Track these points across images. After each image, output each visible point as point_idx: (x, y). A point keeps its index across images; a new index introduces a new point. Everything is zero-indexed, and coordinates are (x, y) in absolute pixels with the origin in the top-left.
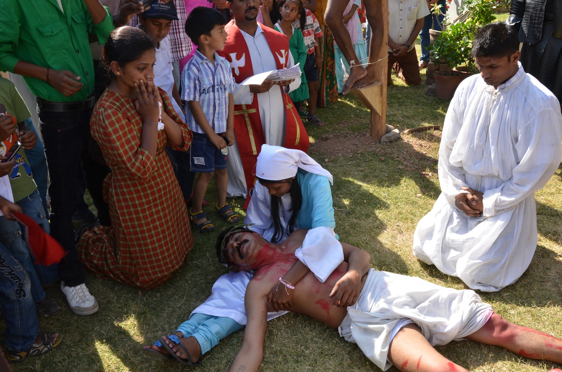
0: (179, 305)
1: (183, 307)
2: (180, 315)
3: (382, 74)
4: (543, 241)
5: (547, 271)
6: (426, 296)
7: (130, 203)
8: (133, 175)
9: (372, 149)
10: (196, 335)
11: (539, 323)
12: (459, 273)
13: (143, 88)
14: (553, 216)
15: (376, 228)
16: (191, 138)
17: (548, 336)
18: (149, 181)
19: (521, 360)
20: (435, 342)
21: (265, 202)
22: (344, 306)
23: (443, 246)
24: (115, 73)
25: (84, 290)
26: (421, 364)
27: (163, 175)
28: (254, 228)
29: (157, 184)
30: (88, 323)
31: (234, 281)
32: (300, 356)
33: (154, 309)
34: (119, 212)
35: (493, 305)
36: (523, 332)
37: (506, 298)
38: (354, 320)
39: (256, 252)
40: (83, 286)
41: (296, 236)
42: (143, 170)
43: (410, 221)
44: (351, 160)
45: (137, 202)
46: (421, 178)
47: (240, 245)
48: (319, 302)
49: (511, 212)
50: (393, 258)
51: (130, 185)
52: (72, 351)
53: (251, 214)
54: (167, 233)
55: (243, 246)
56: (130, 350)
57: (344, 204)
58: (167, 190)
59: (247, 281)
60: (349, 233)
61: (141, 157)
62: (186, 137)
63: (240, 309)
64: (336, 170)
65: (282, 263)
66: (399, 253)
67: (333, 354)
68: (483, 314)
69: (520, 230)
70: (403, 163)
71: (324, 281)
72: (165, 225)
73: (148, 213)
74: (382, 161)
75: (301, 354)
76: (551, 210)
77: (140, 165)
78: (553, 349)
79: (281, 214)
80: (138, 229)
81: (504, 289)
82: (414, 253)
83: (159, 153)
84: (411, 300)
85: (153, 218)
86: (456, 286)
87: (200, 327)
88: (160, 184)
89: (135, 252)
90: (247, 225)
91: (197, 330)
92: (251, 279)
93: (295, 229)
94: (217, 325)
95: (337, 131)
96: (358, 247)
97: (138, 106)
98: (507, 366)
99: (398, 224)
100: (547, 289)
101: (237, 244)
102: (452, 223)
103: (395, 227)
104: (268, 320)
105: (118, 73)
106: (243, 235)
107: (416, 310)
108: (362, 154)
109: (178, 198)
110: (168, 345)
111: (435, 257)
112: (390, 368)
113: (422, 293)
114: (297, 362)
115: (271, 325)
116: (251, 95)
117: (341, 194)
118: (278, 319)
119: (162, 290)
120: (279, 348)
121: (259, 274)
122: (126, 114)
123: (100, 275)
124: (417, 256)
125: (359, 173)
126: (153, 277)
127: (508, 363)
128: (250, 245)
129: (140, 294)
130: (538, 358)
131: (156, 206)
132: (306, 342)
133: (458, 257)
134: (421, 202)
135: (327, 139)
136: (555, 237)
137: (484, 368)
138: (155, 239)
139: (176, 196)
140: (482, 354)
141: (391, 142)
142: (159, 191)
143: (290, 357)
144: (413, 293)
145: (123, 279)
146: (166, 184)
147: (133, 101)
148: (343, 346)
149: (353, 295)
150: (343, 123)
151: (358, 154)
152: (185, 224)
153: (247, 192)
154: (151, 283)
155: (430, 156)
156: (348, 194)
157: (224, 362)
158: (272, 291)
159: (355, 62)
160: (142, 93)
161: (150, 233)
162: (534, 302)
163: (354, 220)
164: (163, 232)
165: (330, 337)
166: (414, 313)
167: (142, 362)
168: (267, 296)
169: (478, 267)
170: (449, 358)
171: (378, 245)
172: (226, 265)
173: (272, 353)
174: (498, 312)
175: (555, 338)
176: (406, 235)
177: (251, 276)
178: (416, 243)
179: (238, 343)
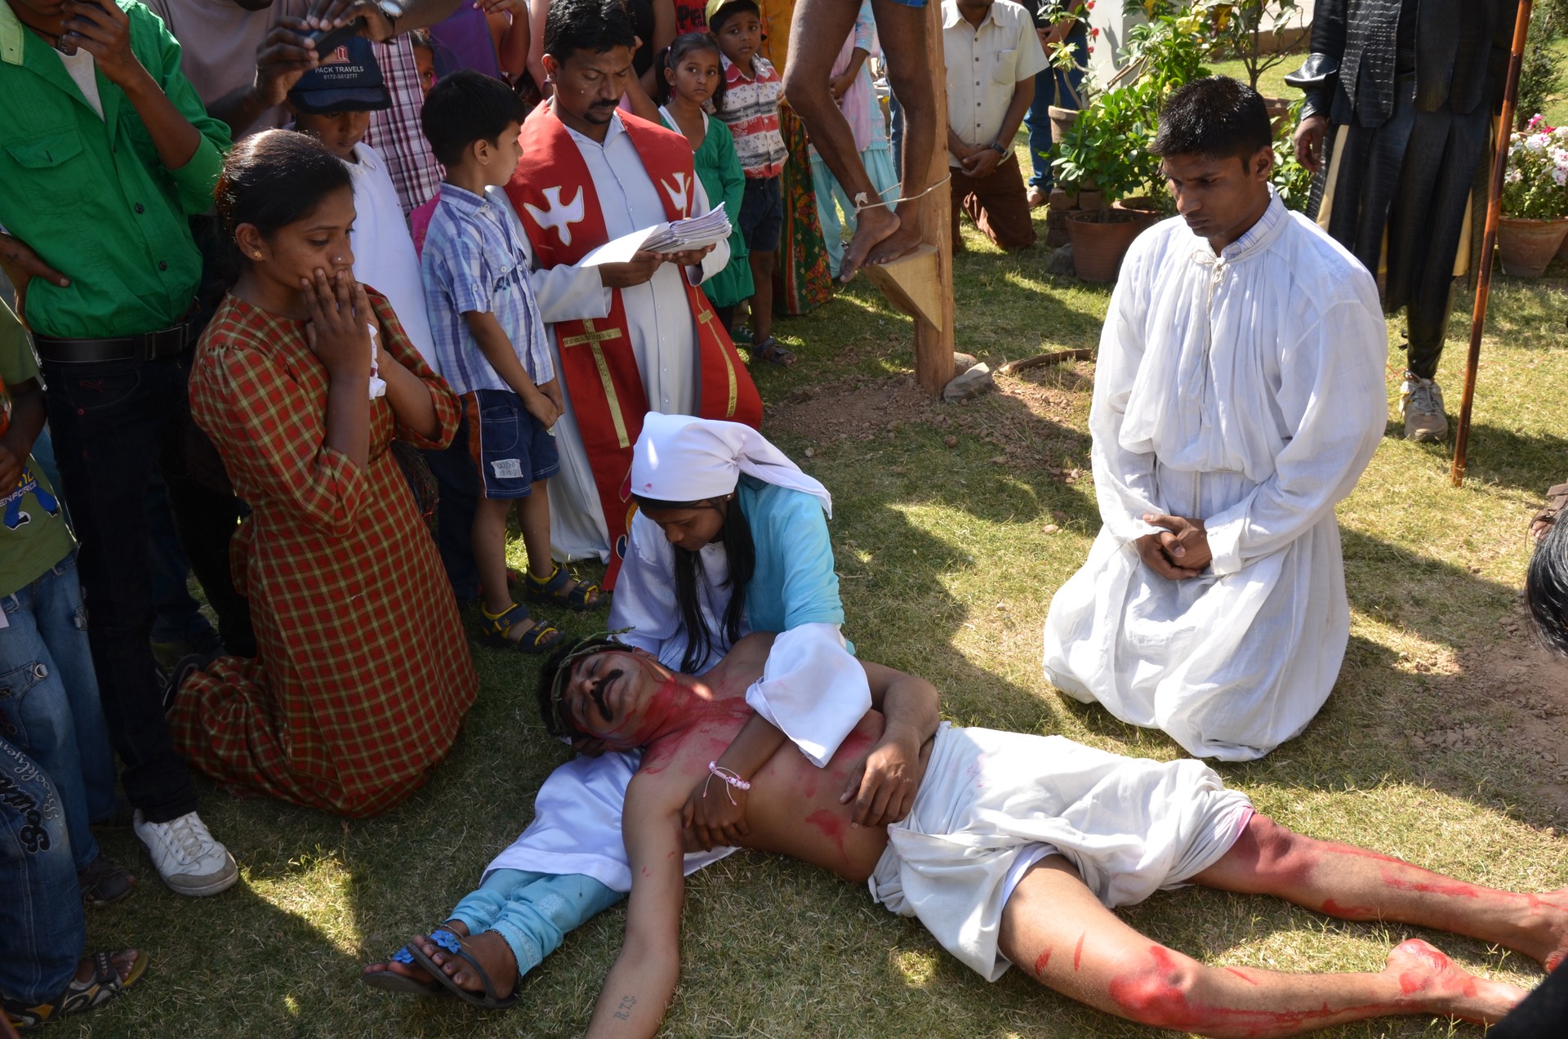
0: (450, 851)
1: (463, 856)
2: (455, 876)
3: (936, 225)
4: (1362, 623)
5: (1378, 700)
6: (1084, 783)
7: (306, 593)
8: (312, 519)
9: (924, 417)
10: (501, 927)
11: (1365, 830)
12: (1161, 718)
13: (327, 290)
14: (1382, 561)
15: (947, 618)
16: (457, 412)
17: (1390, 859)
18: (354, 533)
19: (1328, 924)
20: (1115, 897)
21: (658, 570)
22: (878, 824)
23: (1120, 653)
24: (250, 255)
25: (196, 830)
26: (1083, 956)
27: (388, 515)
28: (635, 640)
29: (374, 540)
30: (212, 915)
31: (591, 780)
32: (776, 961)
33: (387, 867)
34: (277, 617)
35: (1252, 793)
36: (1330, 856)
37: (1281, 774)
38: (906, 857)
39: (644, 700)
40: (193, 818)
41: (746, 651)
42: (336, 505)
43: (1030, 596)
44: (872, 450)
45: (324, 589)
46: (1051, 484)
47: (601, 685)
48: (815, 818)
49: (1281, 558)
50: (996, 691)
51: (304, 545)
52: (175, 992)
53: (625, 604)
54: (407, 665)
55: (610, 688)
56: (330, 977)
57: (861, 563)
58: (402, 552)
59: (625, 777)
60: (880, 637)
61: (328, 472)
62: (443, 412)
63: (611, 851)
64: (835, 475)
65: (715, 725)
66: (1009, 679)
67: (860, 949)
68: (1229, 818)
69: (1306, 601)
70: (1003, 449)
71: (825, 763)
72: (401, 645)
73: (354, 616)
74: (952, 447)
75: (778, 954)
76: (1376, 546)
77: (327, 494)
78: (1403, 893)
79: (702, 596)
80: (331, 661)
81: (1275, 751)
82: (1047, 677)
83: (375, 459)
84: (1048, 795)
85: (369, 628)
86: (1158, 752)
87: (512, 904)
88: (382, 538)
89: (327, 720)
90: (614, 632)
91: (503, 912)
92: (635, 771)
93: (744, 634)
94: (555, 896)
95: (831, 377)
96: (905, 669)
97: (313, 337)
98: (1294, 944)
99: (1001, 605)
100: (1379, 744)
101: (594, 683)
102: (1137, 595)
103: (995, 613)
104: (686, 874)
105: (258, 254)
106: (606, 660)
107: (1062, 821)
108: (899, 431)
109: (432, 571)
110: (430, 958)
111: (1099, 682)
112: (1006, 973)
113: (1075, 775)
114: (769, 976)
115: (696, 885)
116: (605, 294)
117: (852, 536)
118: (713, 868)
119: (402, 815)
120: (720, 945)
121: (655, 758)
122: (284, 359)
123: (236, 786)
124: (1055, 682)
125: (894, 480)
126: (378, 782)
127: (1297, 937)
128: (627, 684)
129: (346, 830)
130: (1370, 917)
131: (375, 596)
132: (788, 924)
133: (1157, 678)
134: (1056, 545)
135: (806, 397)
136: (1389, 613)
137: (1239, 953)
138: (377, 682)
139: (427, 568)
140: (1232, 919)
141: (970, 396)
142: (381, 556)
143: (748, 966)
144: (1051, 778)
145: (298, 793)
146: (399, 536)
147: (302, 326)
148: (883, 925)
149: (902, 792)
150: (845, 355)
151: (889, 431)
152: (453, 640)
153: (608, 544)
154: (373, 799)
155: (1071, 426)
156: (869, 536)
157: (579, 990)
158: (693, 798)
159: (868, 196)
160: (322, 303)
161: (363, 669)
162: (1349, 777)
163: (890, 601)
164: (398, 662)
165: (849, 906)
166: (1057, 828)
167: (364, 1008)
168: (681, 811)
169: (1210, 700)
170: (1151, 934)
171: (955, 663)
172: (569, 741)
173: (702, 959)
174: (1266, 810)
175: (1407, 863)
176: (1024, 633)
177: (634, 765)
178: (1052, 650)
179: (611, 938)
